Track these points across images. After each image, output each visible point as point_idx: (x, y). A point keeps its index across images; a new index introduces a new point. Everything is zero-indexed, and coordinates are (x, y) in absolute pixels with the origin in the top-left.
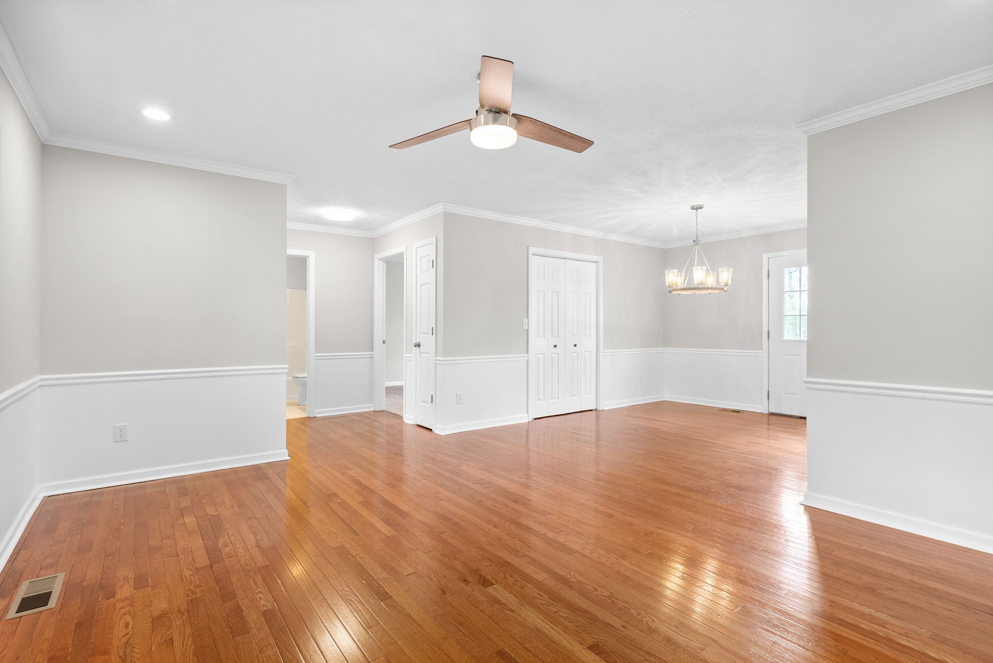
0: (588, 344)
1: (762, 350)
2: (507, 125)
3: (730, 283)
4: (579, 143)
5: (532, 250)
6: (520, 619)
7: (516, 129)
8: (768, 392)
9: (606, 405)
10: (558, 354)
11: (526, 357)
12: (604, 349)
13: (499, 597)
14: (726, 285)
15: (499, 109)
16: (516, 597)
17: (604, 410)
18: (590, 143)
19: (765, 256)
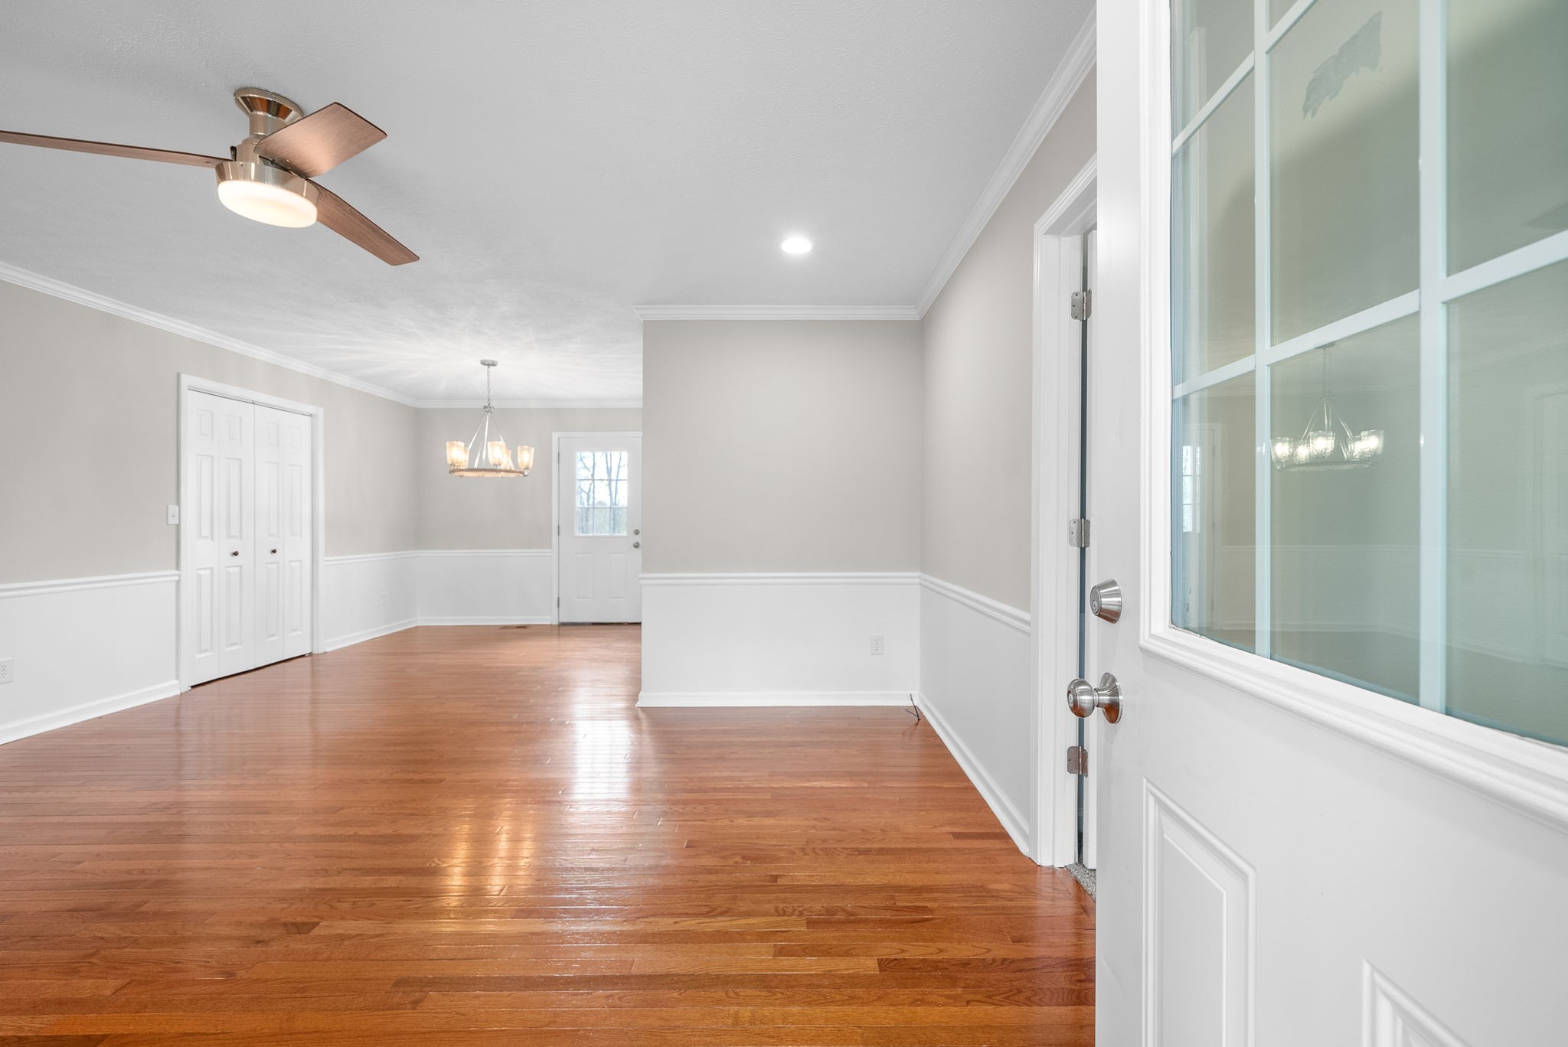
0: (297, 550)
1: (551, 548)
2: (302, 196)
3: (531, 466)
4: (394, 252)
5: (186, 380)
6: (398, 938)
7: (317, 205)
8: (559, 599)
9: (330, 644)
10: (241, 566)
11: (175, 575)
12: (326, 556)
13: (341, 931)
14: (527, 468)
15: (289, 164)
16: (371, 919)
17: (325, 653)
18: (414, 258)
19: (555, 436)
